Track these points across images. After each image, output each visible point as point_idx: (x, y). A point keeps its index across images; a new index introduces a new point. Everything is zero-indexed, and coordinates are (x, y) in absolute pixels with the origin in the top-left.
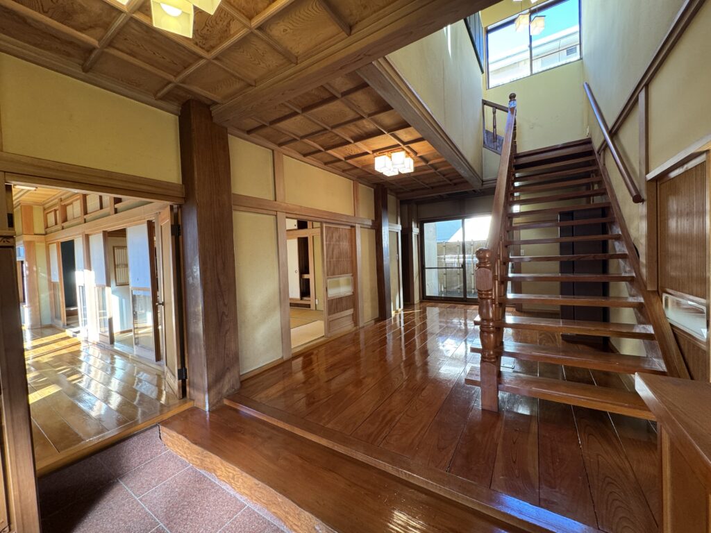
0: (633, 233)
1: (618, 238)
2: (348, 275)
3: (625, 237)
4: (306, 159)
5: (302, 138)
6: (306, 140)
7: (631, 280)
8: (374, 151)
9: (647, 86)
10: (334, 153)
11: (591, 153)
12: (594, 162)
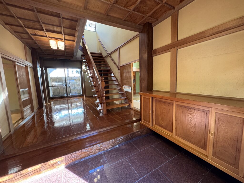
0: (116, 76)
2: (27, 89)
3: (114, 76)
4: (6, 26)
6: (19, 20)
8: (49, 37)
9: (119, 49)
10: (29, 31)
11: (102, 57)
12: (103, 59)
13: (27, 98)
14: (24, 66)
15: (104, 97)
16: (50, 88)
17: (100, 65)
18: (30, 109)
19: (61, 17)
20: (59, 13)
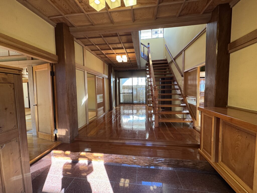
0: (180, 84)
1: (176, 85)
2: (102, 95)
3: (178, 85)
4: (92, 52)
5: (96, 45)
6: (97, 46)
7: (180, 94)
8: (116, 53)
9: (184, 51)
10: (104, 52)
11: (167, 63)
12: (168, 66)
13: (101, 101)
14: (102, 78)
15: (157, 107)
16: (121, 95)
17: (165, 72)
18: (103, 110)
19: (118, 35)
20: (116, 32)
